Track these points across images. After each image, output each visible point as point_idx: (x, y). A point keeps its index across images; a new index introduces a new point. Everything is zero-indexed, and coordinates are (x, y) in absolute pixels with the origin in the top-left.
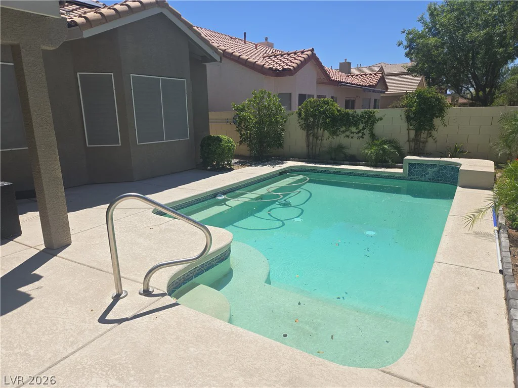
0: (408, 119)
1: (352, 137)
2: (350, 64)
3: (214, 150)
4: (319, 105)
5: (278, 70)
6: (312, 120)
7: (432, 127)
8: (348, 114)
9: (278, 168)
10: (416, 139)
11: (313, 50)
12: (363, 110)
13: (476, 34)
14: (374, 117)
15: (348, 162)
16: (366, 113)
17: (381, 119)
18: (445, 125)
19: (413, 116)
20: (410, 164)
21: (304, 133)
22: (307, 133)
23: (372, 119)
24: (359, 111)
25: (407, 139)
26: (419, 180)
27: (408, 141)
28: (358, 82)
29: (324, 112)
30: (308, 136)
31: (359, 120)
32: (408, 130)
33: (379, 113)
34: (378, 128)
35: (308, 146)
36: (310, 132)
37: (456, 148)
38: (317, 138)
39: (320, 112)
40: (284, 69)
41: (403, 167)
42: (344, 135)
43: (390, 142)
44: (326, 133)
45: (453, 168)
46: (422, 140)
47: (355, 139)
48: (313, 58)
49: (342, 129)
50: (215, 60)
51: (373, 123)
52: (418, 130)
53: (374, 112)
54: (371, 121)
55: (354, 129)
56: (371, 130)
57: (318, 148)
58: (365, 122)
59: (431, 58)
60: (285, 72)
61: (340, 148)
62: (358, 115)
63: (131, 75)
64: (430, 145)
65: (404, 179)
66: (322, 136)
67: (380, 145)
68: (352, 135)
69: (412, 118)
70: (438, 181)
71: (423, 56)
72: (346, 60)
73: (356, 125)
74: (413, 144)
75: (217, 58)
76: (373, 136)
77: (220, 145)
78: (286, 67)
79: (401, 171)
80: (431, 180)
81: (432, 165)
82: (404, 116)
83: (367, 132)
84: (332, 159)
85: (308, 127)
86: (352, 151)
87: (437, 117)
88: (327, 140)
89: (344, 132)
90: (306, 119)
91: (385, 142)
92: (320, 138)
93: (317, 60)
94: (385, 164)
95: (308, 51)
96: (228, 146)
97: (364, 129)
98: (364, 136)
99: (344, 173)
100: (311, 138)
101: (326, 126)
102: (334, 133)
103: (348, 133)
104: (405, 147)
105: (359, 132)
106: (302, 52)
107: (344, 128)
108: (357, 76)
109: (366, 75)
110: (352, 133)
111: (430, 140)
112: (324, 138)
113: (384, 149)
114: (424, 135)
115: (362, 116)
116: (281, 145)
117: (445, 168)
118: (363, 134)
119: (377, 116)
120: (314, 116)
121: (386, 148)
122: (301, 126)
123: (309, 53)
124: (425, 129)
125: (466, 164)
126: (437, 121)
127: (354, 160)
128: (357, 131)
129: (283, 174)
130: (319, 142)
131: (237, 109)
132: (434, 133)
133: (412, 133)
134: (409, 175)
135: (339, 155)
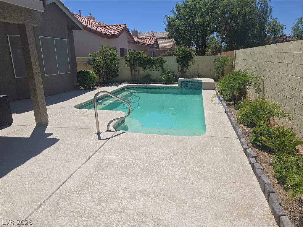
0: (178, 61)
1: (154, 71)
2: (137, 31)
3: (86, 78)
4: (136, 54)
5: (109, 35)
6: (133, 62)
7: (188, 65)
8: (150, 59)
9: (119, 87)
10: (182, 71)
11: (125, 25)
12: (158, 57)
13: (198, 20)
14: (163, 60)
15: (153, 83)
16: (159, 58)
17: (166, 61)
18: (193, 64)
19: (180, 60)
20: (181, 82)
21: (129, 69)
22: (131, 69)
23: (162, 62)
24: (156, 58)
25: (178, 71)
26: (185, 89)
27: (178, 72)
28: (145, 42)
29: (139, 58)
30: (131, 70)
31: (156, 62)
32: (178, 66)
33: (165, 58)
34: (165, 66)
35: (132, 75)
36: (132, 68)
37: (198, 74)
38: (136, 71)
39: (137, 58)
40: (112, 35)
41: (179, 83)
42: (149, 69)
43: (171, 72)
44: (141, 68)
45: (198, 83)
46: (184, 71)
47: (155, 71)
48: (125, 29)
49: (148, 67)
50: (81, 29)
51: (163, 64)
52: (182, 67)
53: (163, 58)
54: (161, 62)
55: (154, 67)
56: (162, 67)
57: (137, 76)
58: (159, 63)
59: (178, 31)
60: (113, 36)
61: (148, 76)
62: (155, 60)
63: (40, 36)
64: (188, 73)
65: (179, 89)
66: (139, 70)
67: (167, 74)
68: (153, 69)
69: (180, 61)
70: (193, 89)
71: (175, 30)
72: (135, 29)
73: (155, 64)
74: (180, 73)
75: (82, 28)
76: (163, 69)
77: (89, 76)
78: (114, 33)
79: (177, 85)
80: (190, 88)
81: (190, 82)
82: (176, 60)
83: (160, 68)
84: (144, 82)
85: (131, 66)
86: (154, 77)
87: (190, 60)
88: (142, 72)
89: (149, 68)
90: (130, 62)
91: (169, 73)
92: (138, 71)
93: (128, 30)
94: (170, 83)
95: (123, 25)
96: (93, 76)
97: (159, 66)
98: (159, 70)
99: (152, 87)
100: (133, 71)
101: (140, 65)
102: (145, 69)
103: (151, 68)
104: (177, 74)
105: (156, 68)
106: (120, 26)
107: (149, 66)
108: (143, 39)
109: (148, 39)
110: (153, 68)
111: (187, 70)
112: (140, 71)
113: (169, 76)
114: (185, 68)
115: (157, 60)
116: (117, 75)
117: (195, 83)
118: (158, 69)
119: (164, 60)
120: (134, 60)
121: (170, 75)
122: (127, 65)
123: (124, 26)
124: (185, 66)
125: (204, 80)
126: (190, 62)
127: (155, 82)
128: (155, 67)
129: (123, 90)
130: (137, 73)
131: (92, 56)
132: (189, 67)
133: (180, 68)
134: (181, 87)
135: (148, 80)
